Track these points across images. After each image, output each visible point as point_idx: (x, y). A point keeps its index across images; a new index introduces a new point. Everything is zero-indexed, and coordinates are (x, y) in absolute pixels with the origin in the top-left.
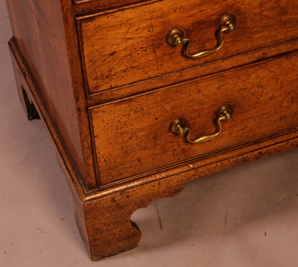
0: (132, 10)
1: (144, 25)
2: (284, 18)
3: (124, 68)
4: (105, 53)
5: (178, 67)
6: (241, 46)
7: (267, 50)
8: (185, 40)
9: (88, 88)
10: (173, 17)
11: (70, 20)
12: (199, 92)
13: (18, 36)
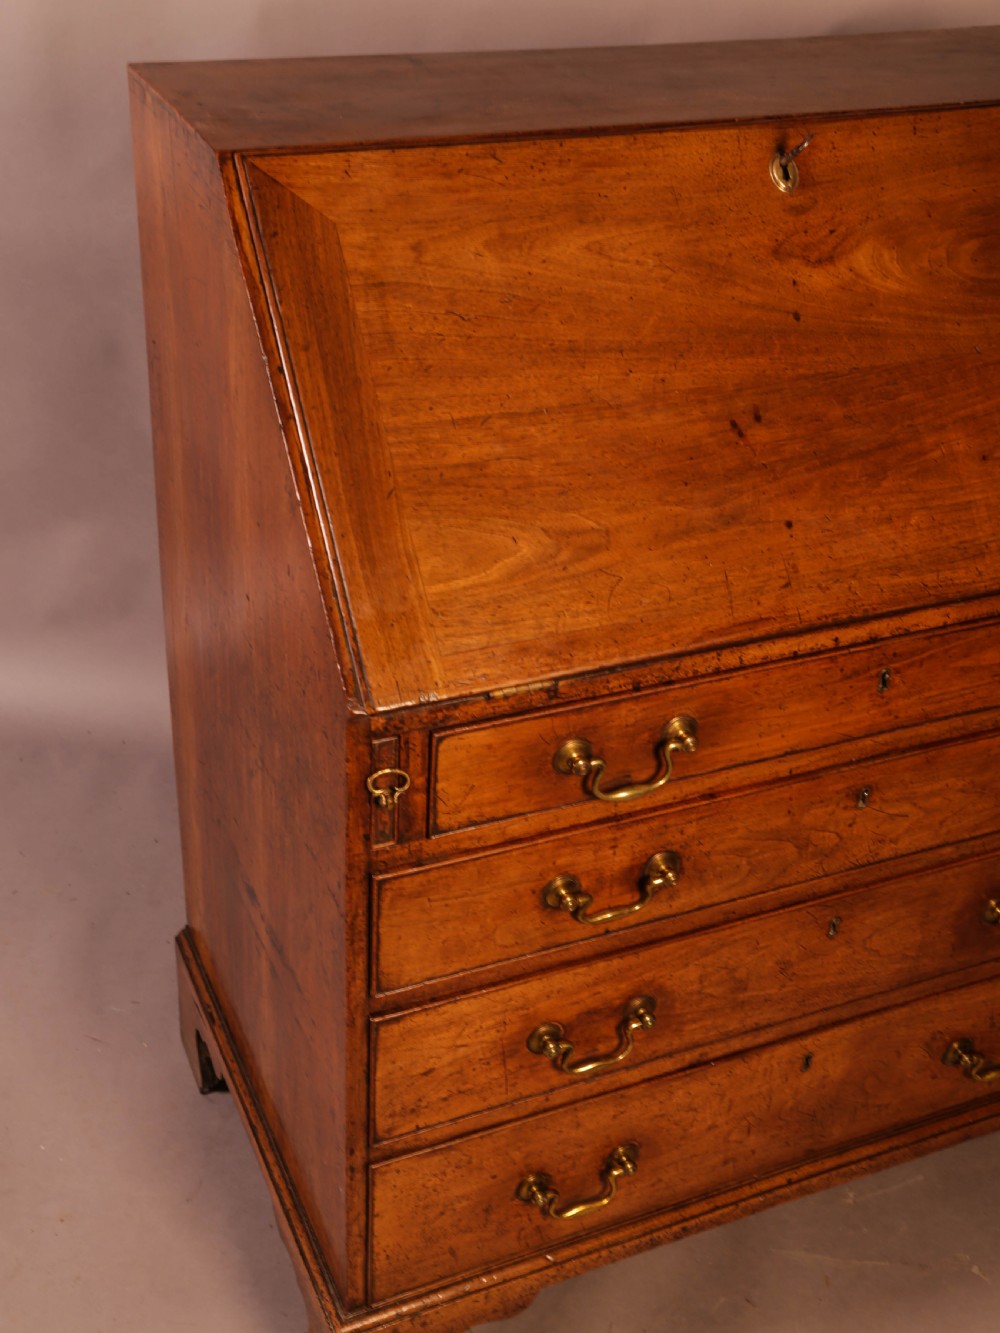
0: (472, 1000)
1: (491, 1022)
2: (741, 996)
3: (444, 1095)
4: (415, 1073)
5: (543, 1086)
6: (661, 1045)
7: (707, 1049)
8: (564, 1046)
9: (375, 1132)
10: (543, 1006)
11: (360, 1022)
12: (578, 1125)
13: (199, 925)
